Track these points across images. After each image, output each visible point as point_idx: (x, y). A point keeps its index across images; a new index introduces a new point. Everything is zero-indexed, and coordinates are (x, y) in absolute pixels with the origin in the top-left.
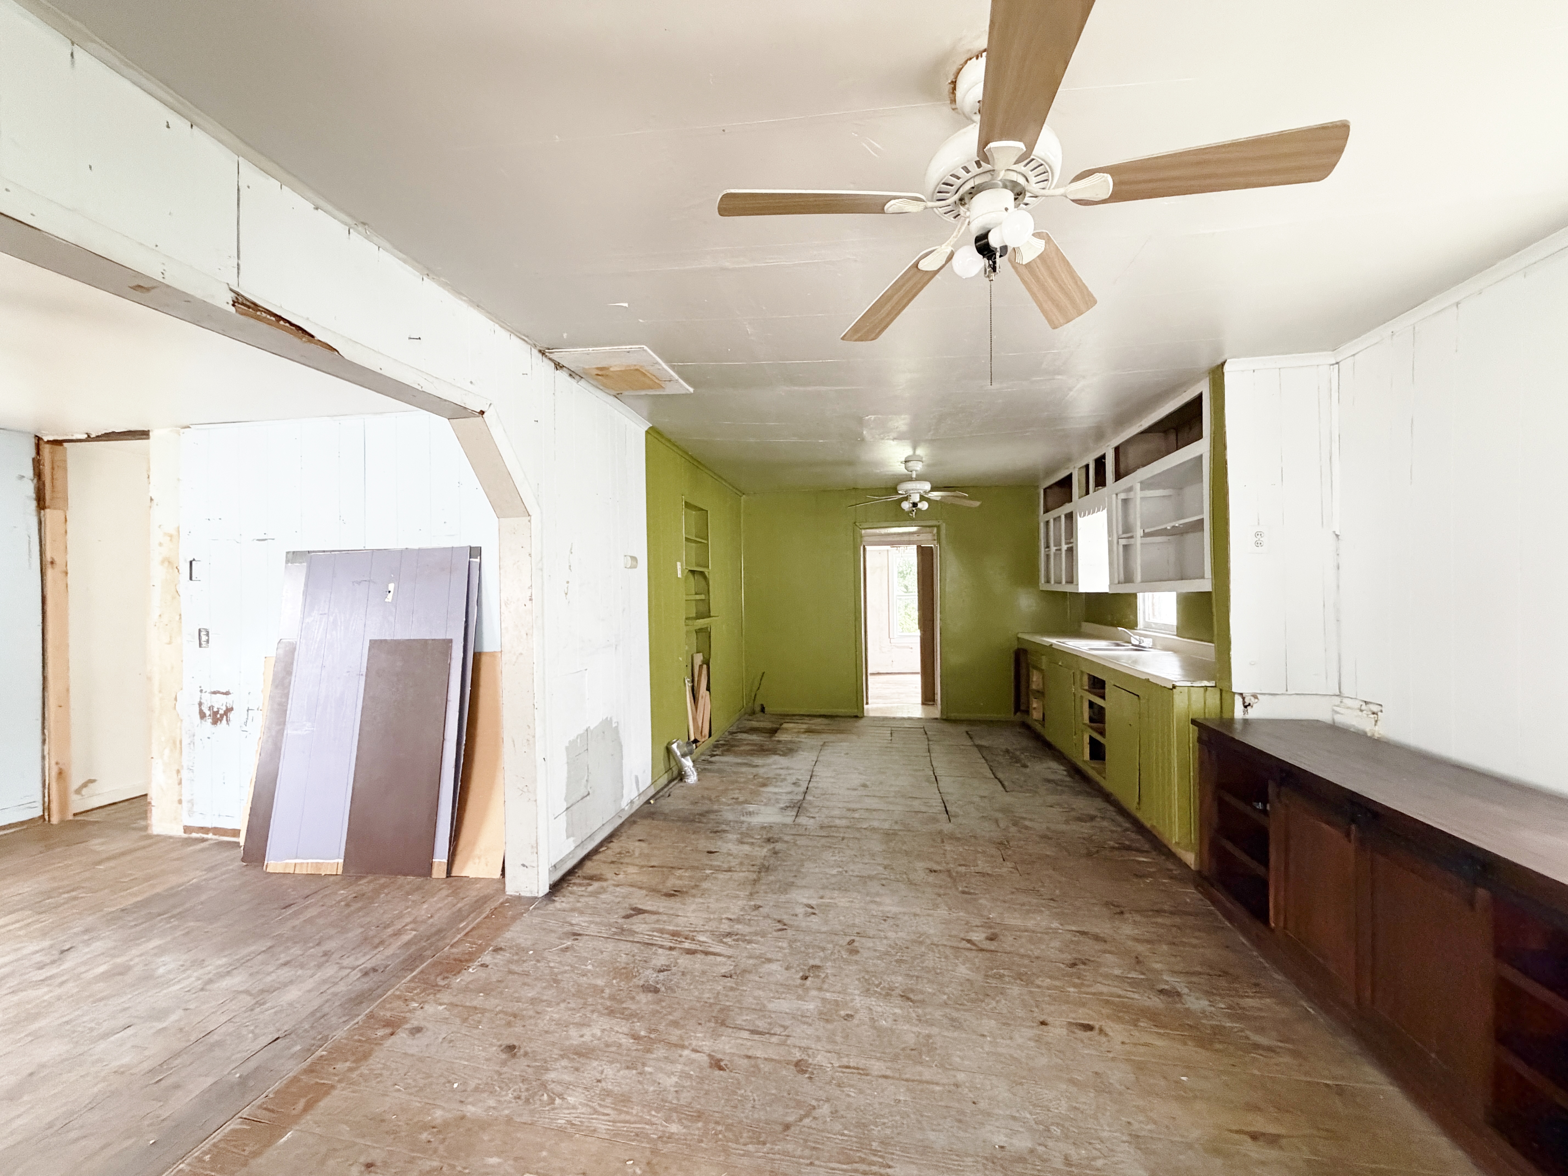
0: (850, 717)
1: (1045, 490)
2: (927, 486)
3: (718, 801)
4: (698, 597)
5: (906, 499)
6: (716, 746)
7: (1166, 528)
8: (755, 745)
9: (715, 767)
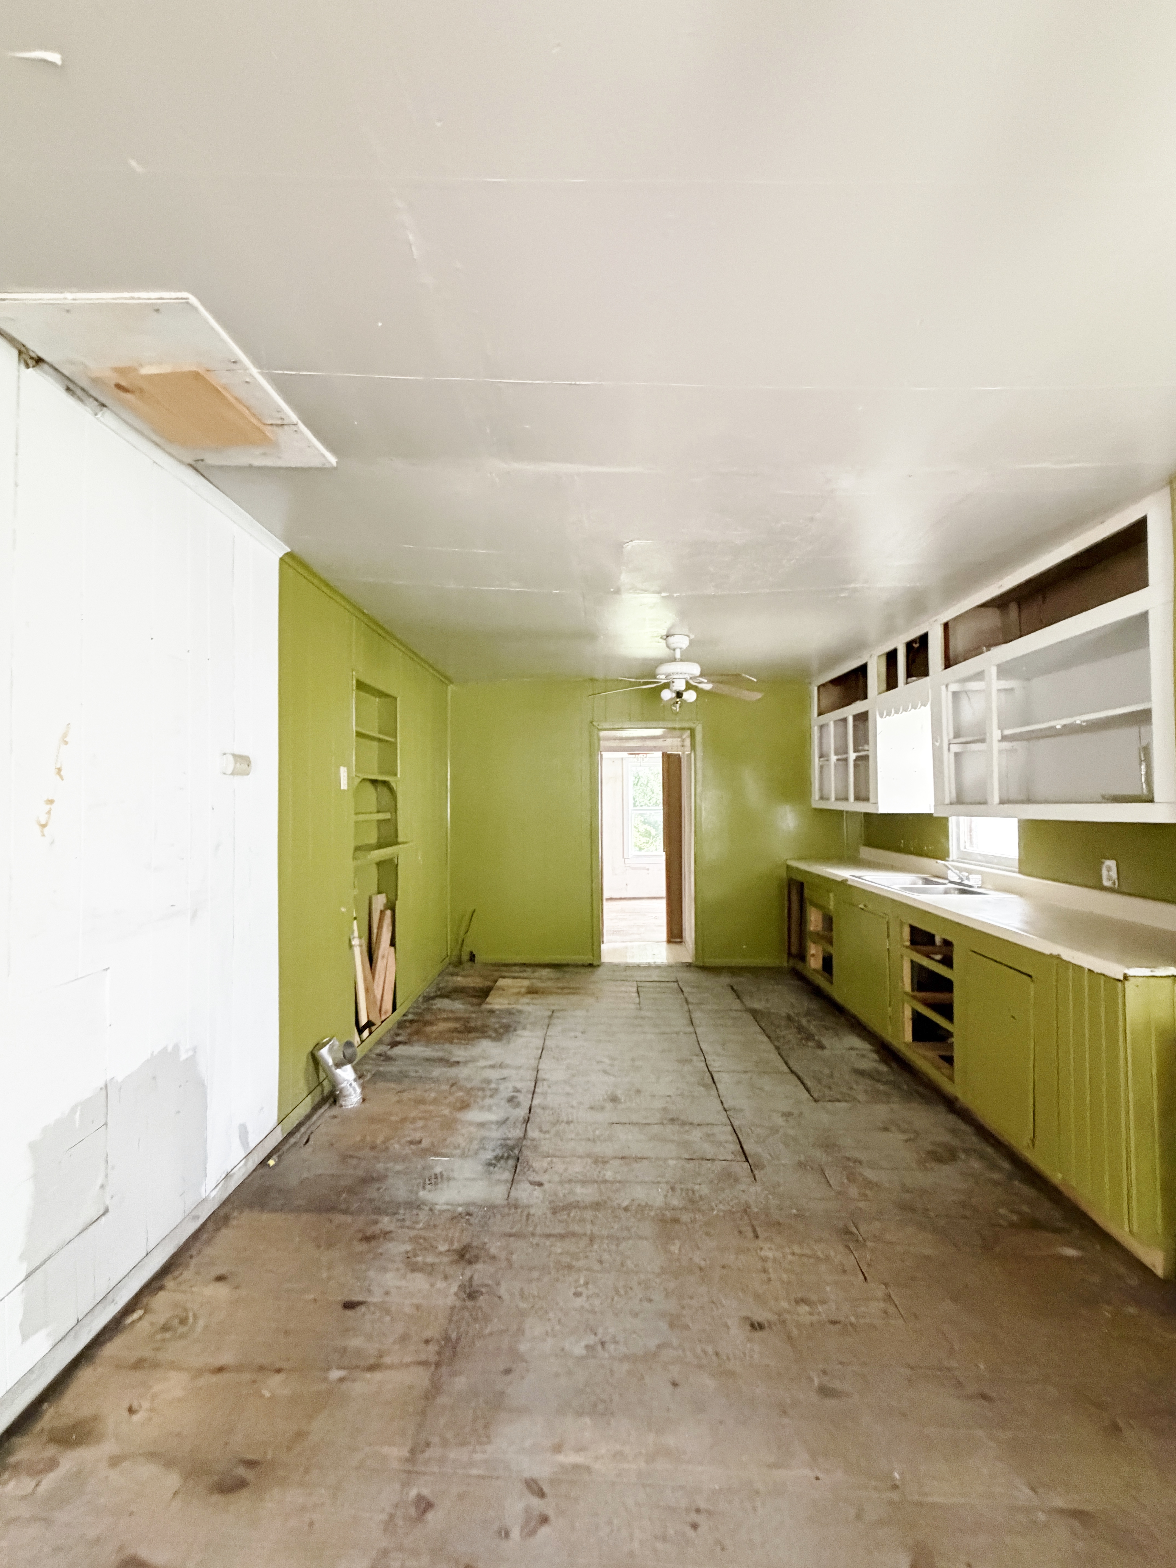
0: (583, 966)
1: (819, 687)
2: (696, 669)
3: (386, 1149)
4: (381, 816)
5: (667, 686)
6: (401, 1025)
7: (1054, 727)
8: (457, 1019)
9: (393, 1068)
